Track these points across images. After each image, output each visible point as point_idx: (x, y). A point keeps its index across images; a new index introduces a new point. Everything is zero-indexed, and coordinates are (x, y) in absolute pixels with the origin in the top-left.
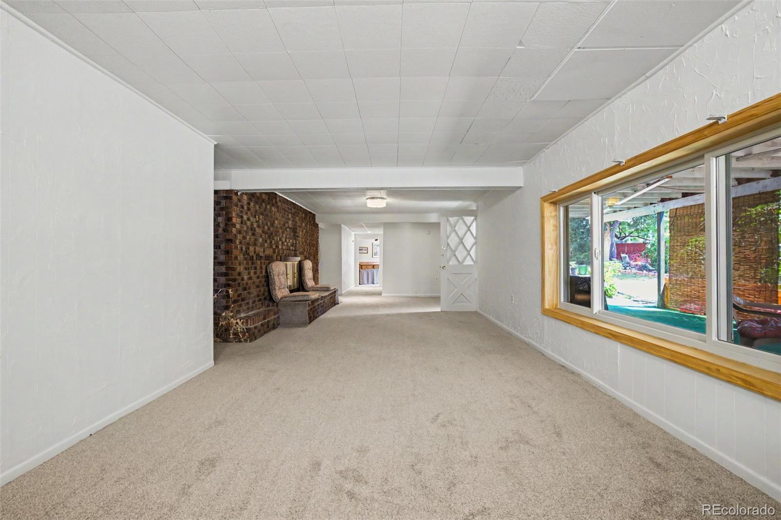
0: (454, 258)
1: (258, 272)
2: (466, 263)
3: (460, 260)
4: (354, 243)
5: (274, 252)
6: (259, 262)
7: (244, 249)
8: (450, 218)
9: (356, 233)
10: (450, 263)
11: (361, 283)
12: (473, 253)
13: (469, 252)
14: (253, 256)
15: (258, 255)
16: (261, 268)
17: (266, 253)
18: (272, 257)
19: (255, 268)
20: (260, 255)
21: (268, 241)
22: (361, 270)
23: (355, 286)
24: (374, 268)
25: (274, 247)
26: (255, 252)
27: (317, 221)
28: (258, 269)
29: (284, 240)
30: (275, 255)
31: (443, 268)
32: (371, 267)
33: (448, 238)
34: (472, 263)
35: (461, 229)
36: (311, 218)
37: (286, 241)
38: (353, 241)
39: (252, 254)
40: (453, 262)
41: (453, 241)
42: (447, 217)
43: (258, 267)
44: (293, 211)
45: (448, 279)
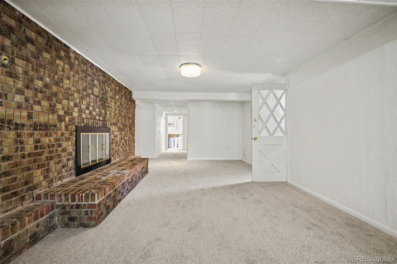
0: (265, 130)
2: (276, 135)
3: (271, 132)
4: (165, 119)
5: (61, 120)
8: (261, 91)
9: (166, 113)
10: (262, 135)
11: (169, 147)
12: (283, 125)
13: (279, 124)
17: (36, 120)
18: (55, 126)
21: (45, 104)
22: (169, 138)
23: (166, 149)
24: (178, 137)
25: (61, 112)
27: (133, 97)
29: (83, 107)
30: (64, 123)
31: (255, 139)
32: (176, 136)
33: (260, 109)
34: (281, 134)
35: (272, 102)
36: (127, 94)
37: (87, 108)
38: (164, 118)
40: (265, 133)
41: (265, 113)
42: (258, 90)
44: (101, 78)
45: (259, 150)
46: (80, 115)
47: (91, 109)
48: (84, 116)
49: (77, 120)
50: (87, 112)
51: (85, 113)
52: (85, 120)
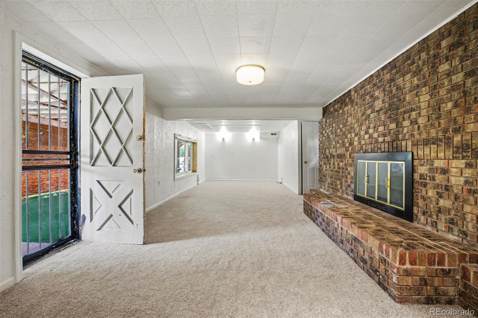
1: (332, 167)
5: (347, 150)
6: (332, 160)
7: (323, 152)
14: (328, 156)
15: (331, 155)
16: (334, 164)
17: (338, 152)
18: (344, 155)
19: (330, 164)
20: (333, 154)
21: (340, 142)
25: (347, 145)
26: (329, 152)
28: (331, 164)
29: (362, 133)
30: (348, 152)
39: (328, 154)
43: (332, 164)
46: (360, 143)
47: (371, 131)
48: (363, 142)
49: (357, 148)
50: (367, 136)
51: (364, 139)
52: (364, 147)
